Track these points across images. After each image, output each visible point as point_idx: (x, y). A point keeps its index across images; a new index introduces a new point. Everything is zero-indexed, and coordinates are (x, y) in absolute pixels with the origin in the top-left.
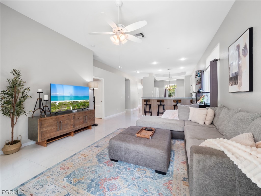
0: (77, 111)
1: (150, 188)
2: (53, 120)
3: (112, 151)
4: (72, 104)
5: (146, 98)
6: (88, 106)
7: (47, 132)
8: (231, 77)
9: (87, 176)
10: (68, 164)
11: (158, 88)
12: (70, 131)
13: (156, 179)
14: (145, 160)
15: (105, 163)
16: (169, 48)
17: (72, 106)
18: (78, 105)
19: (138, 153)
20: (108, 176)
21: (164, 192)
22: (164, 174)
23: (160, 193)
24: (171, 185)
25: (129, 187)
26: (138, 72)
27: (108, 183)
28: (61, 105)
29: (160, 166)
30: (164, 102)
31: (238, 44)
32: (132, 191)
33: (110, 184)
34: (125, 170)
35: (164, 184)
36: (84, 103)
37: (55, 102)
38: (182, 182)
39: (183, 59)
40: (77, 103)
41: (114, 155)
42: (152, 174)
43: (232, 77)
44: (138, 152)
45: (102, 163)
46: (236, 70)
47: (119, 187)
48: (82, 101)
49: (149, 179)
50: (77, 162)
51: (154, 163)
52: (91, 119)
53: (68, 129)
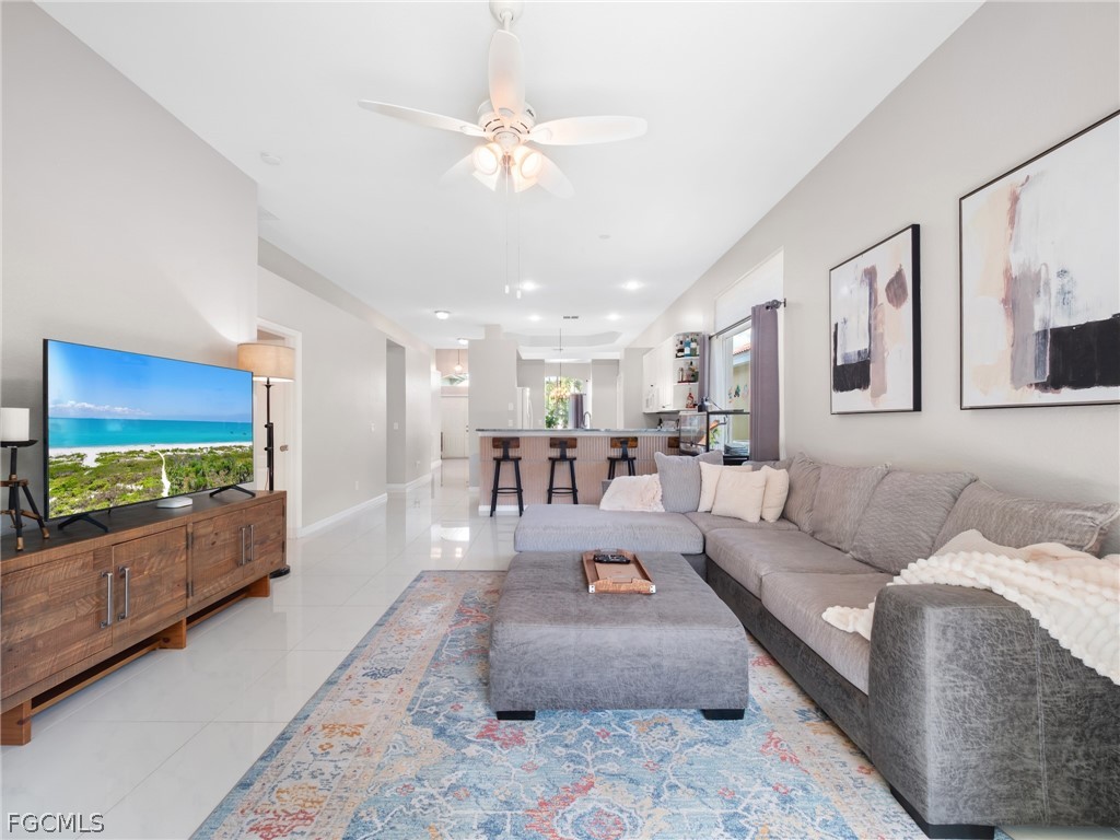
0: (189, 502)
1: (732, 781)
2: (79, 563)
3: (510, 673)
4: (167, 465)
5: (499, 430)
6: (247, 473)
7: (40, 643)
8: (839, 363)
9: (447, 820)
10: (285, 796)
11: (528, 389)
12: (171, 617)
13: (727, 743)
14: (669, 679)
15: (481, 736)
16: (607, 237)
17: (169, 474)
18: (199, 466)
19: (639, 659)
20: (543, 789)
21: (783, 774)
22: (737, 714)
23: (774, 784)
24: (785, 748)
25: (662, 799)
26: (442, 316)
27: (570, 817)
28: (111, 471)
29: (727, 687)
30: (575, 446)
31: (869, 266)
32: (684, 811)
33: (581, 816)
34: (592, 744)
35: (761, 751)
36: (226, 456)
37: (79, 455)
38: (804, 725)
39: (633, 286)
40: (191, 457)
41: (524, 689)
42: (697, 727)
43: (842, 366)
44: (639, 655)
45: (470, 741)
46: (863, 345)
47: (624, 816)
48: (216, 449)
49: (702, 749)
50: (332, 770)
51: (707, 684)
52: (269, 542)
53: (159, 608)
